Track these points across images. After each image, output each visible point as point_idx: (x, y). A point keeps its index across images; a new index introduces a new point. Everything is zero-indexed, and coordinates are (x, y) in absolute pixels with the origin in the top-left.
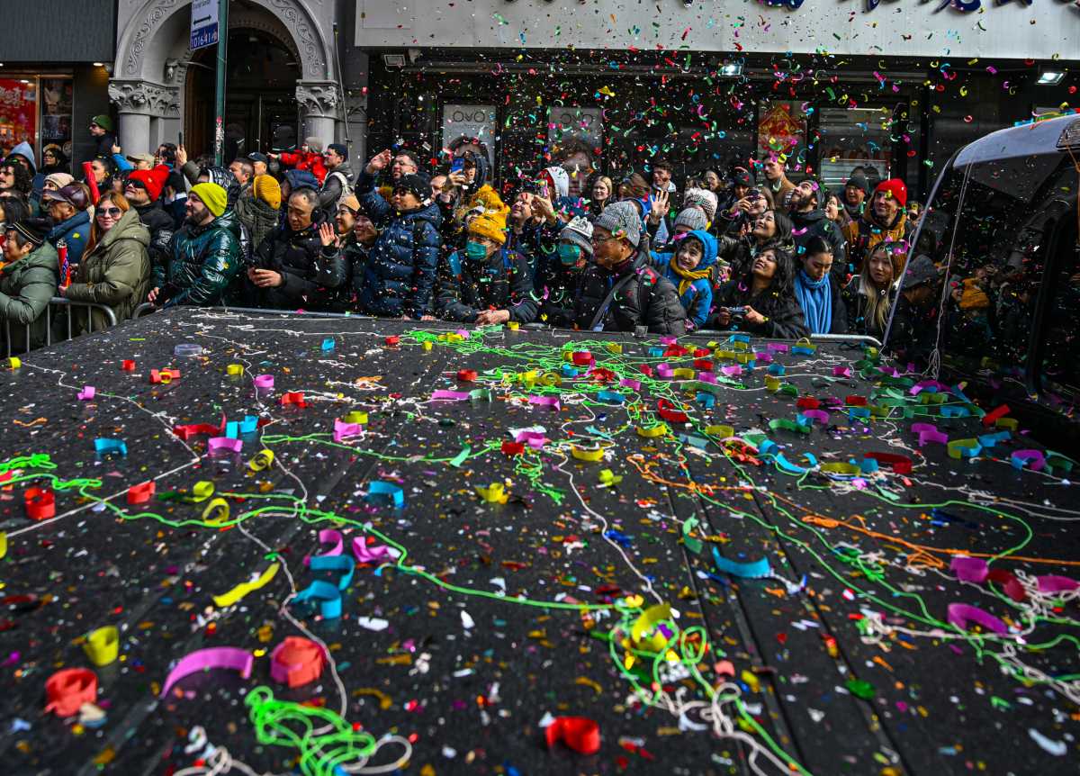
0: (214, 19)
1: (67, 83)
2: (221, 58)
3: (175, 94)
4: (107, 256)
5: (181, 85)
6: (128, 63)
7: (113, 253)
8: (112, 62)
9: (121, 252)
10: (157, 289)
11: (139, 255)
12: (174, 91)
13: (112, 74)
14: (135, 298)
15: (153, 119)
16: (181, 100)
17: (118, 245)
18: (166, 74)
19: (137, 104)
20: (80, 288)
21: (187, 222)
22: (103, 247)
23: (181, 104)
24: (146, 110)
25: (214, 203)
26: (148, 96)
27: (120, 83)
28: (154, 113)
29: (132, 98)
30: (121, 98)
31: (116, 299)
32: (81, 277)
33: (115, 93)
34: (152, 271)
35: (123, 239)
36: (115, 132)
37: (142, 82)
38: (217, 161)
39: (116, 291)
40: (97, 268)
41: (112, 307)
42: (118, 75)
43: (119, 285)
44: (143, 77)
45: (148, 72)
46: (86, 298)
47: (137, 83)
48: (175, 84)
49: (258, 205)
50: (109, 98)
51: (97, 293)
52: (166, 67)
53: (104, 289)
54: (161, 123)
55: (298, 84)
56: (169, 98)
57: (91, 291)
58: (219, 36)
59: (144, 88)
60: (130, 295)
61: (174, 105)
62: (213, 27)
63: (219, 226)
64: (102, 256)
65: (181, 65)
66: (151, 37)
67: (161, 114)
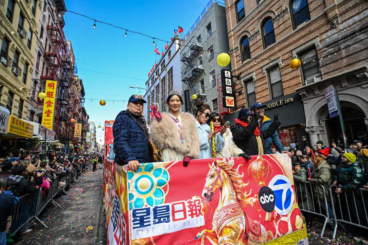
0: (337, 109)
1: (294, 129)
2: (341, 119)
3: (323, 128)
4: (320, 172)
5: (324, 125)
6: (309, 122)
7: (321, 171)
8: (305, 123)
9: (323, 171)
10: (336, 181)
11: (328, 172)
12: (323, 127)
13: (305, 126)
14: (329, 183)
15: (318, 135)
16: (325, 129)
17: (322, 169)
18: (319, 124)
19: (313, 132)
20: (313, 180)
21: (342, 163)
22: (318, 170)
23: (325, 130)
24: (316, 133)
25: (351, 159)
26: (316, 130)
27: (308, 128)
28: (318, 133)
29: (312, 131)
30: (309, 131)
31: (324, 183)
32: (313, 177)
33: (307, 130)
34: (333, 176)
35: (323, 168)
36: (309, 139)
37: (314, 126)
38: (346, 146)
39: (323, 181)
40: (317, 175)
41: (322, 185)
42: (307, 126)
43: (324, 180)
44: (314, 125)
45: (315, 124)
46: (315, 182)
47: (312, 127)
48: (323, 125)
49: (364, 158)
50: (306, 131)
51: (318, 181)
52: (319, 122)
53: (320, 180)
54: (320, 135)
55: (365, 119)
56: (321, 129)
57: (316, 180)
58: (339, 113)
59: (315, 128)
60: (327, 182)
61: (324, 131)
62: (337, 111)
63: (355, 165)
64: (318, 172)
65: (323, 121)
66: (314, 115)
67: (320, 133)
